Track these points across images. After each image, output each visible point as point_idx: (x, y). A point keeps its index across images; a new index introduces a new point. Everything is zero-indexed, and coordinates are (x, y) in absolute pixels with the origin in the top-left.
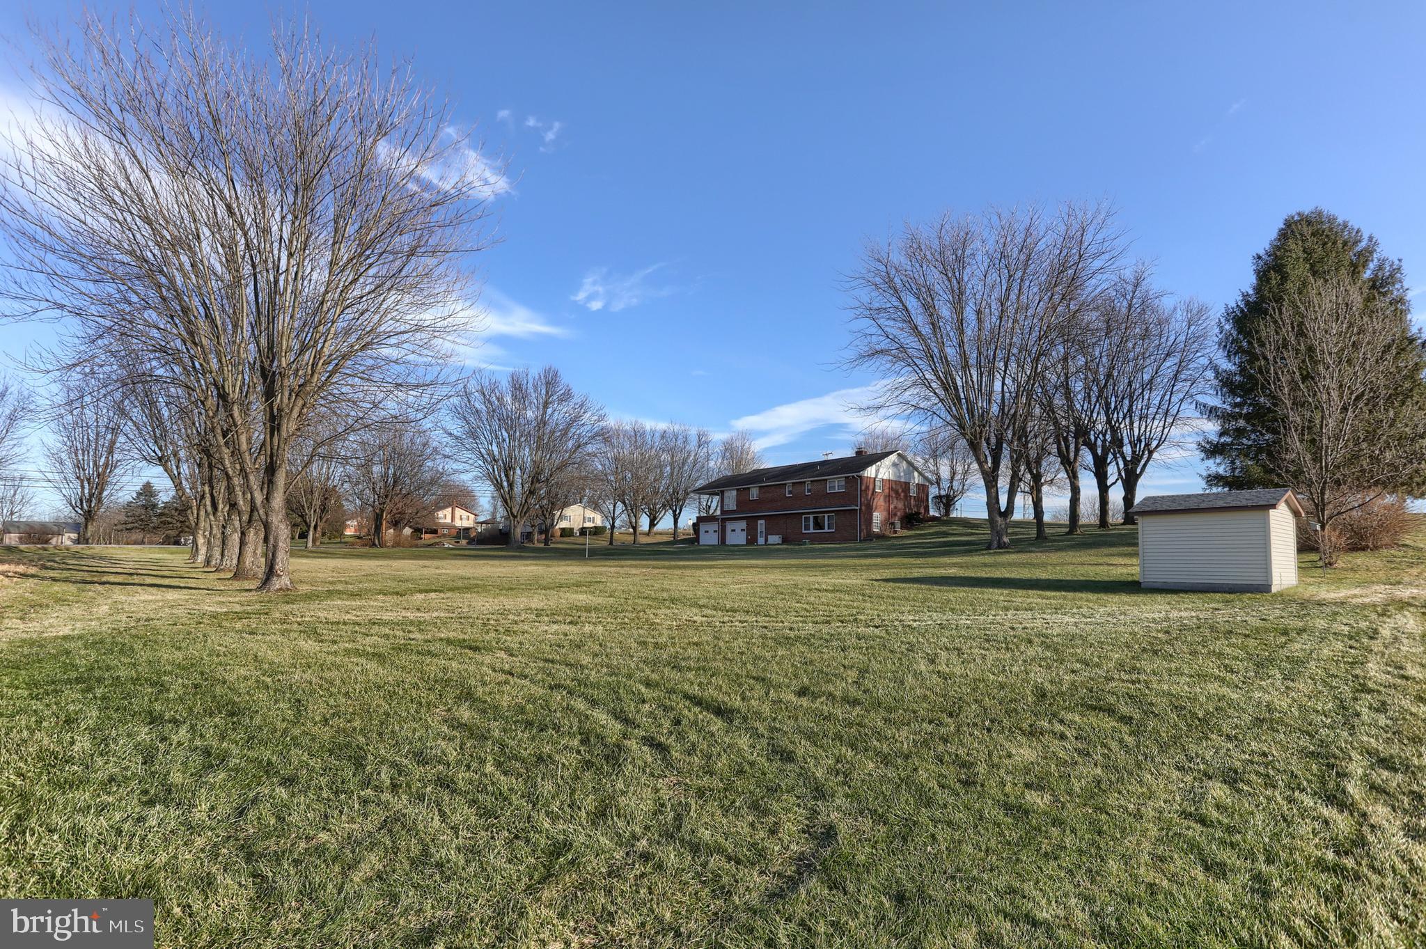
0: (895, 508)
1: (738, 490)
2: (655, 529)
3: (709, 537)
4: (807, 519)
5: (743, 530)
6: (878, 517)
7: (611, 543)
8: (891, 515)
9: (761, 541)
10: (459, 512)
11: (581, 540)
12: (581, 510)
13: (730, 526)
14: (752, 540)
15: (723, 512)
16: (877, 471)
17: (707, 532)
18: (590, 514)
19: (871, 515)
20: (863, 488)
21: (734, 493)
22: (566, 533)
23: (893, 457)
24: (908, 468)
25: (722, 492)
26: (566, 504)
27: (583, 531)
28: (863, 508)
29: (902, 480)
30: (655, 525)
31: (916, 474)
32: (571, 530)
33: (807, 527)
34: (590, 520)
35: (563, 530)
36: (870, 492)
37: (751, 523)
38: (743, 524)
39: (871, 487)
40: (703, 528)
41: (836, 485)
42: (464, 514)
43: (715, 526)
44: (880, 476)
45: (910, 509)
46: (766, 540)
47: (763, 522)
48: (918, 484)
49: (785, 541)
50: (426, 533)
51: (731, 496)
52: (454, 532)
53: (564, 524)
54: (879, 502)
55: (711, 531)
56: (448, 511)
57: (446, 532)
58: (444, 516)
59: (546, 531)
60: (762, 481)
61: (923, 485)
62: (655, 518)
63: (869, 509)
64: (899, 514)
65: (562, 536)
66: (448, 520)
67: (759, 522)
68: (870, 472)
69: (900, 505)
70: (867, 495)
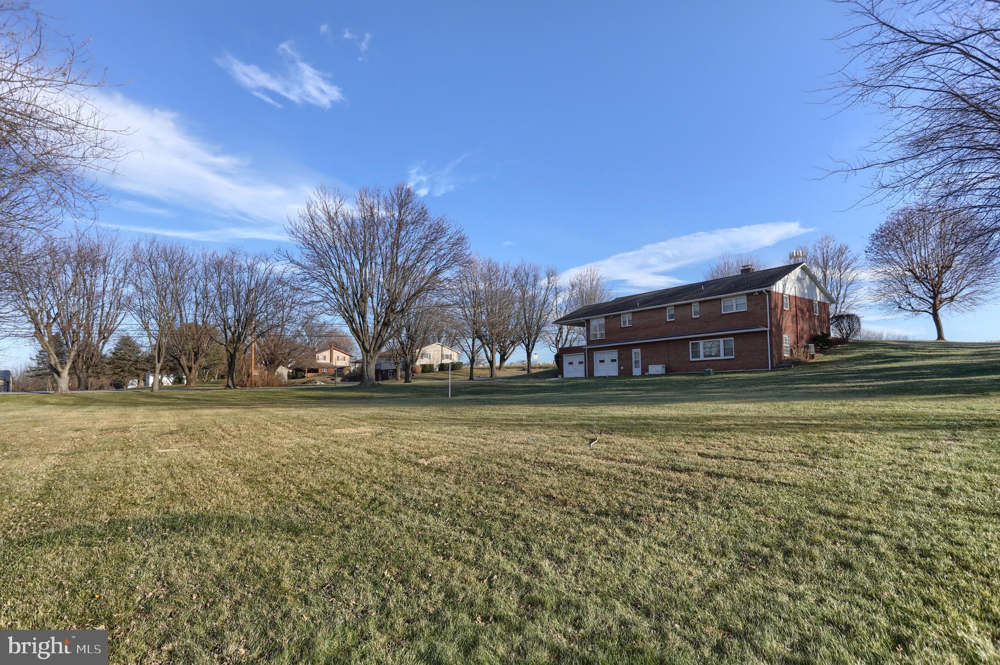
0: (802, 329)
1: (606, 317)
2: (507, 363)
3: (574, 369)
4: (695, 346)
5: (613, 361)
6: (787, 339)
7: (471, 378)
8: (798, 338)
9: (637, 371)
10: (336, 353)
11: (441, 375)
12: (439, 347)
13: (597, 356)
14: (625, 372)
15: (589, 342)
16: (784, 285)
17: (571, 363)
18: (447, 351)
19: (781, 338)
20: (773, 305)
21: (603, 321)
22: (427, 369)
23: (798, 270)
24: (811, 283)
25: (588, 321)
26: (425, 342)
27: (443, 367)
28: (774, 329)
29: (807, 297)
30: (505, 360)
31: (818, 291)
32: (431, 366)
33: (696, 354)
34: (447, 357)
35: (424, 366)
36: (779, 311)
37: (624, 352)
38: (614, 354)
39: (780, 305)
40: (566, 359)
41: (736, 304)
42: (341, 355)
43: (581, 357)
44: (787, 292)
45: (815, 331)
46: (645, 370)
47: (639, 350)
48: (819, 302)
49: (669, 371)
50: (309, 372)
51: (598, 324)
52: (332, 371)
53: (425, 361)
54: (788, 322)
55: (576, 363)
56: (327, 353)
57: (325, 371)
58: (323, 358)
59: (408, 368)
60: (636, 307)
61: (824, 303)
62: (505, 354)
63: (780, 330)
64: (805, 336)
65: (423, 371)
66: (328, 361)
67: (634, 351)
68: (778, 287)
69: (806, 327)
70: (776, 315)
